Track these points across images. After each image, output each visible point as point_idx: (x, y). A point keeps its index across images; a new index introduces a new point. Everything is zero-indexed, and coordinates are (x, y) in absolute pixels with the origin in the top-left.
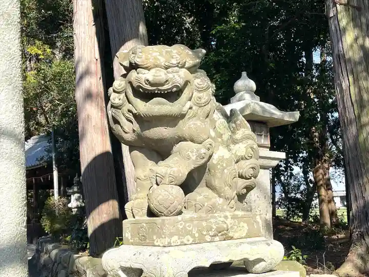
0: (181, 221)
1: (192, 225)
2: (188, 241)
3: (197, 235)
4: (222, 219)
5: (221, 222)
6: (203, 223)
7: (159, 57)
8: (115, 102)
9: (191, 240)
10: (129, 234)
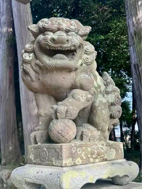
0: (74, 147)
1: (81, 150)
2: (79, 162)
3: (84, 158)
4: (101, 146)
5: (100, 148)
6: (88, 149)
7: (62, 24)
8: (26, 59)
9: (81, 161)
10: (33, 156)
